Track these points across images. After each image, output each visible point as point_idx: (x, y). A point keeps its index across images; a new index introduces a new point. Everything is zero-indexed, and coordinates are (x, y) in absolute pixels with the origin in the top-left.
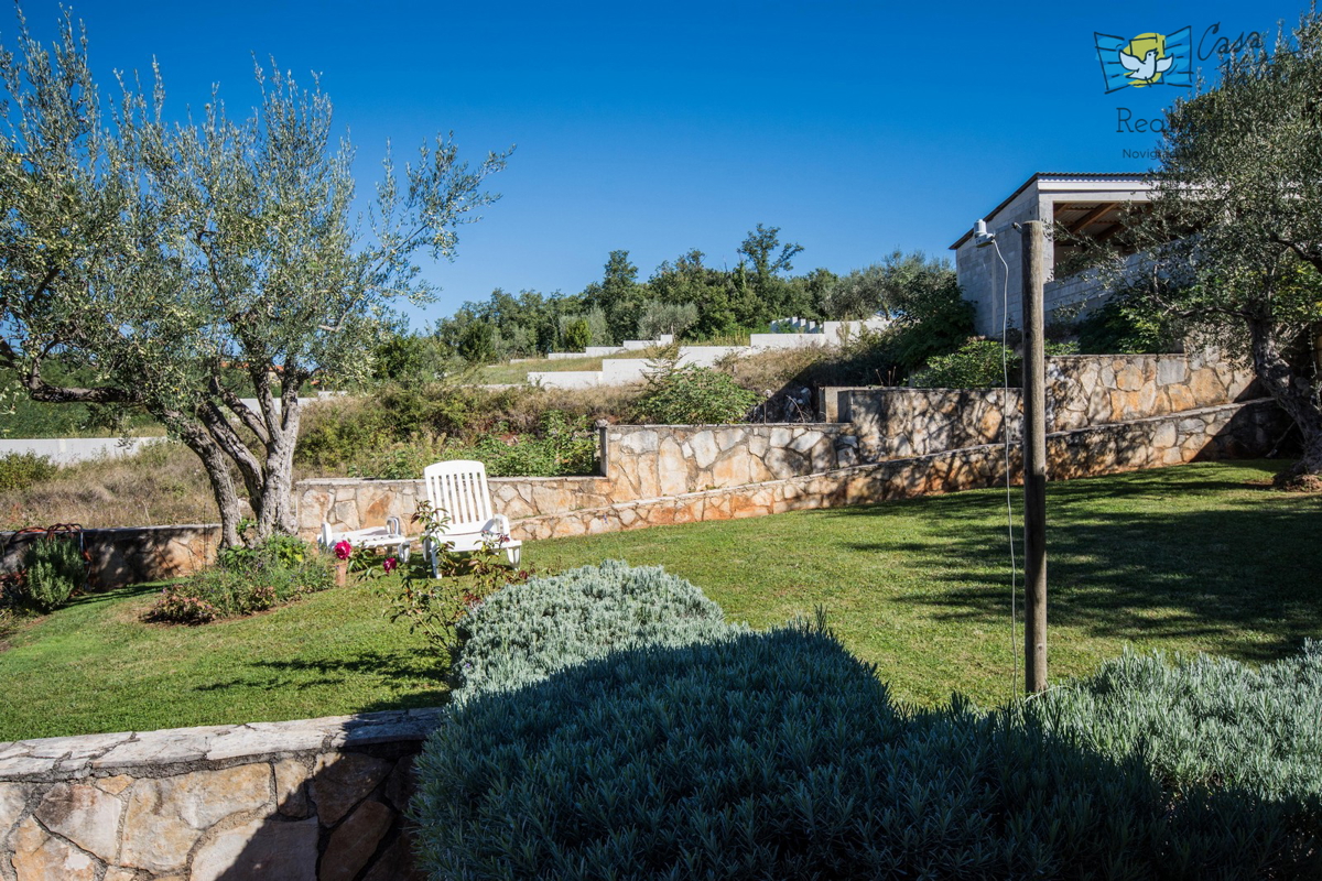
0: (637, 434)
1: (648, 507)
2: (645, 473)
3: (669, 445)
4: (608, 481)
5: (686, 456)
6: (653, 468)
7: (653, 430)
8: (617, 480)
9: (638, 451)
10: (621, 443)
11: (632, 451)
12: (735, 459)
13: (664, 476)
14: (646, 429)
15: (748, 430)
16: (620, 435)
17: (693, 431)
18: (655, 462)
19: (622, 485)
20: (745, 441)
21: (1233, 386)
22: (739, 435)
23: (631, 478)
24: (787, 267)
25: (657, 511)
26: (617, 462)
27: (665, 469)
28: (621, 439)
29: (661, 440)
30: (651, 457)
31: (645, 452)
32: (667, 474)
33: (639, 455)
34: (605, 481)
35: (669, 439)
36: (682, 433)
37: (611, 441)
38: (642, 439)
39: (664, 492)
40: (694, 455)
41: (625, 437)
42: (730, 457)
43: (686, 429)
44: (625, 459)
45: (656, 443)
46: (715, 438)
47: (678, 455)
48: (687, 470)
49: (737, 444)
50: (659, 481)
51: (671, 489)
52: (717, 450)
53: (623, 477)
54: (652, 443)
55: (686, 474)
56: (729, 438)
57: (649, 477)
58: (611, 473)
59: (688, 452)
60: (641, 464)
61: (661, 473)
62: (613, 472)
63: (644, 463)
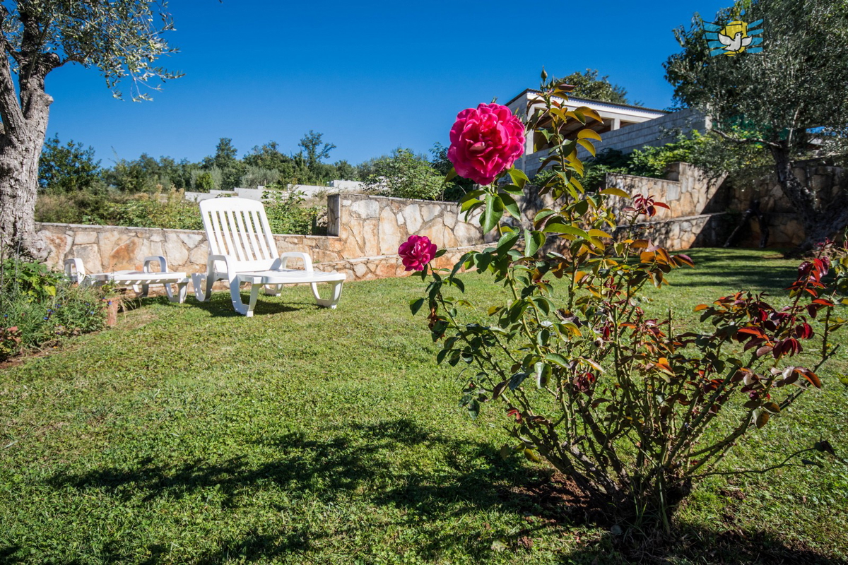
0: (363, 202)
1: (377, 262)
2: (369, 236)
3: (387, 213)
4: (340, 240)
5: (399, 223)
6: (375, 231)
7: (376, 200)
8: (347, 239)
9: (364, 216)
10: (351, 208)
11: (359, 216)
12: (434, 229)
13: (383, 239)
14: (371, 199)
15: (443, 206)
16: (350, 202)
17: (405, 204)
18: (376, 226)
19: (350, 244)
20: (441, 215)
22: (437, 209)
23: (358, 239)
25: (383, 266)
26: (347, 224)
27: (384, 232)
28: (351, 205)
29: (382, 209)
30: (374, 222)
31: (369, 218)
32: (385, 237)
33: (365, 220)
34: (337, 240)
35: (388, 208)
36: (397, 205)
37: (342, 206)
38: (367, 206)
39: (383, 252)
40: (405, 223)
41: (354, 204)
42: (430, 227)
43: (400, 202)
44: (354, 222)
45: (377, 211)
46: (421, 211)
47: (394, 223)
48: (399, 235)
49: (436, 217)
50: (379, 243)
51: (388, 249)
52: (421, 221)
53: (351, 237)
54: (375, 211)
55: (399, 238)
56: (430, 212)
57: (372, 239)
58: (343, 234)
59: (401, 221)
60: (366, 228)
61: (381, 236)
62: (344, 232)
63: (368, 227)
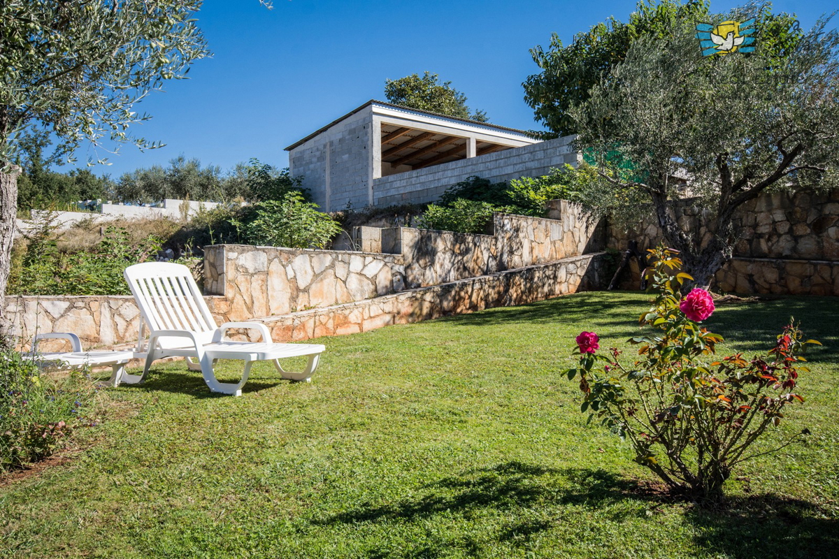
0: (250, 253)
1: (272, 324)
2: (257, 294)
3: (276, 266)
4: (226, 300)
5: (289, 278)
6: (264, 288)
7: (264, 250)
8: (233, 299)
9: (251, 271)
10: (237, 262)
11: (246, 271)
12: (326, 282)
13: (272, 296)
14: (258, 250)
15: (334, 255)
16: (236, 254)
17: (293, 254)
18: (265, 281)
19: (238, 304)
20: (332, 266)
21: (580, 244)
22: (328, 259)
23: (245, 297)
24: (59, 163)
25: (280, 329)
26: (233, 281)
27: (273, 288)
28: (237, 258)
29: (270, 261)
30: (262, 277)
31: (257, 272)
32: (275, 294)
33: (252, 275)
34: (223, 300)
35: (276, 260)
36: (286, 256)
37: (228, 259)
38: (255, 259)
39: (273, 311)
40: (295, 277)
41: (240, 256)
42: (322, 280)
43: (290, 253)
44: (241, 279)
45: (265, 265)
46: (311, 262)
47: (284, 277)
48: (289, 291)
49: (327, 268)
50: (268, 301)
51: (277, 309)
52: (312, 273)
53: (238, 296)
54: (263, 263)
55: (289, 295)
56: (321, 262)
57: (261, 297)
58: (229, 293)
59: (291, 274)
60: (254, 284)
61: (270, 293)
62: (230, 291)
63: (256, 282)
